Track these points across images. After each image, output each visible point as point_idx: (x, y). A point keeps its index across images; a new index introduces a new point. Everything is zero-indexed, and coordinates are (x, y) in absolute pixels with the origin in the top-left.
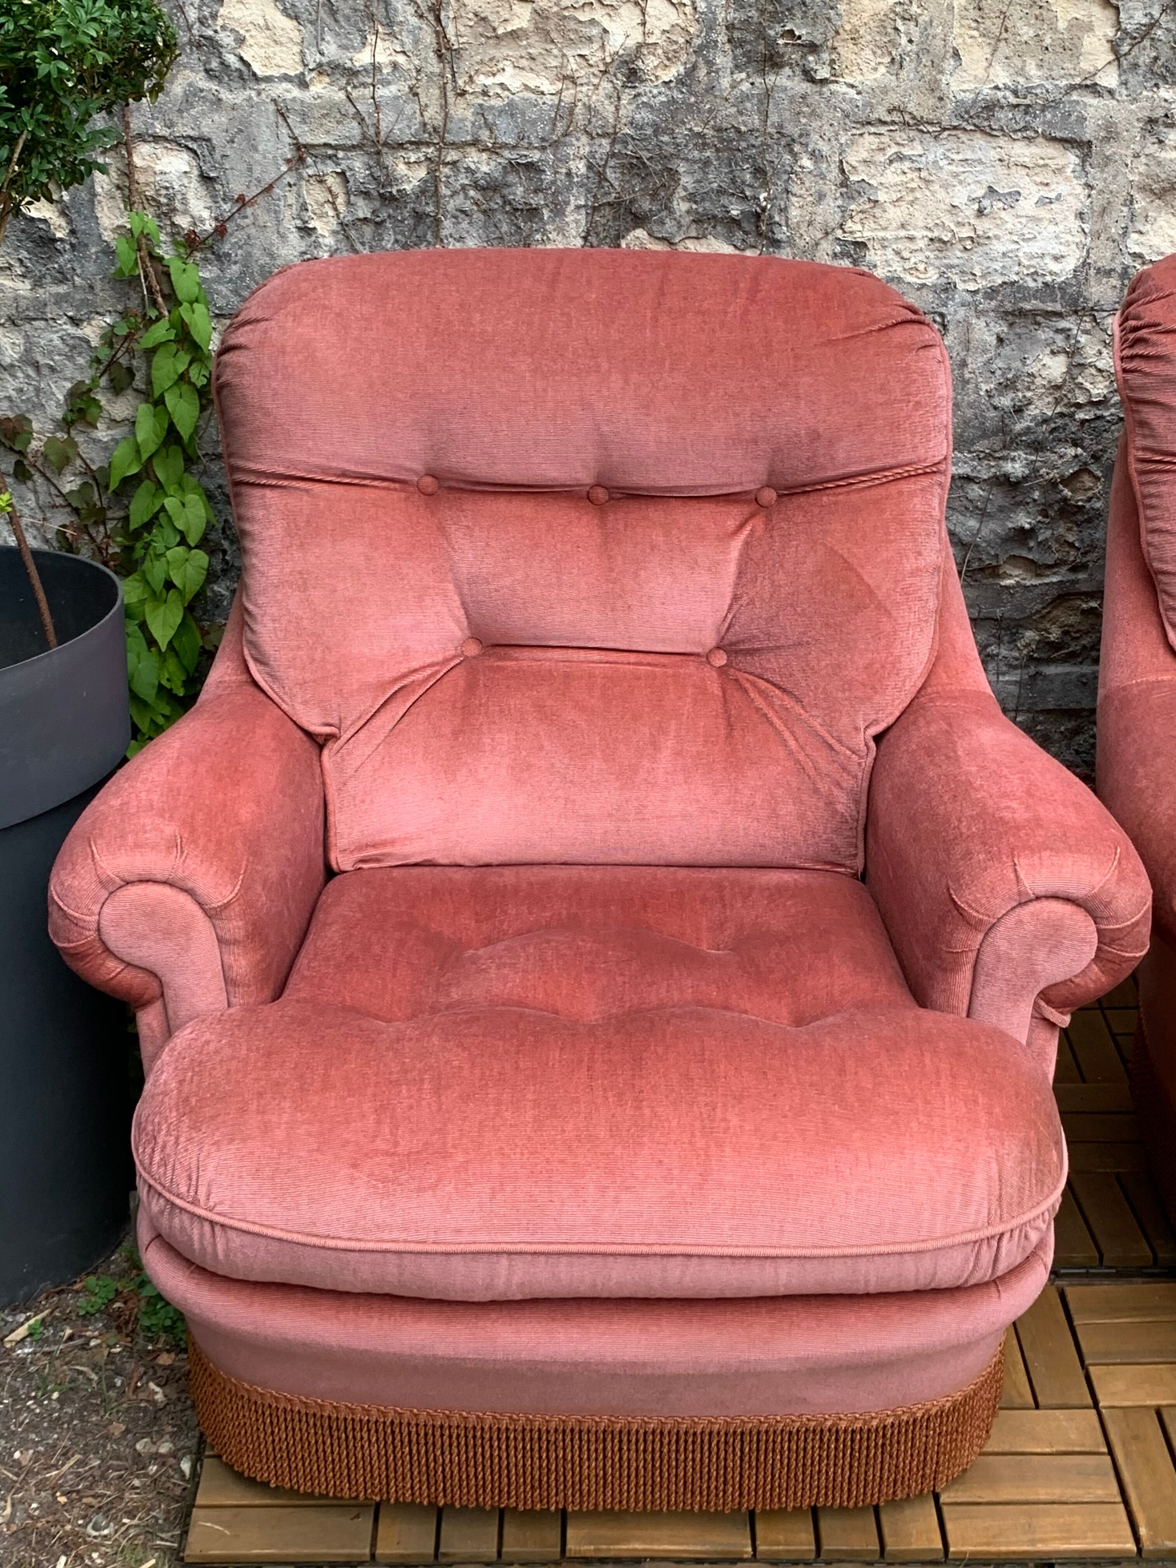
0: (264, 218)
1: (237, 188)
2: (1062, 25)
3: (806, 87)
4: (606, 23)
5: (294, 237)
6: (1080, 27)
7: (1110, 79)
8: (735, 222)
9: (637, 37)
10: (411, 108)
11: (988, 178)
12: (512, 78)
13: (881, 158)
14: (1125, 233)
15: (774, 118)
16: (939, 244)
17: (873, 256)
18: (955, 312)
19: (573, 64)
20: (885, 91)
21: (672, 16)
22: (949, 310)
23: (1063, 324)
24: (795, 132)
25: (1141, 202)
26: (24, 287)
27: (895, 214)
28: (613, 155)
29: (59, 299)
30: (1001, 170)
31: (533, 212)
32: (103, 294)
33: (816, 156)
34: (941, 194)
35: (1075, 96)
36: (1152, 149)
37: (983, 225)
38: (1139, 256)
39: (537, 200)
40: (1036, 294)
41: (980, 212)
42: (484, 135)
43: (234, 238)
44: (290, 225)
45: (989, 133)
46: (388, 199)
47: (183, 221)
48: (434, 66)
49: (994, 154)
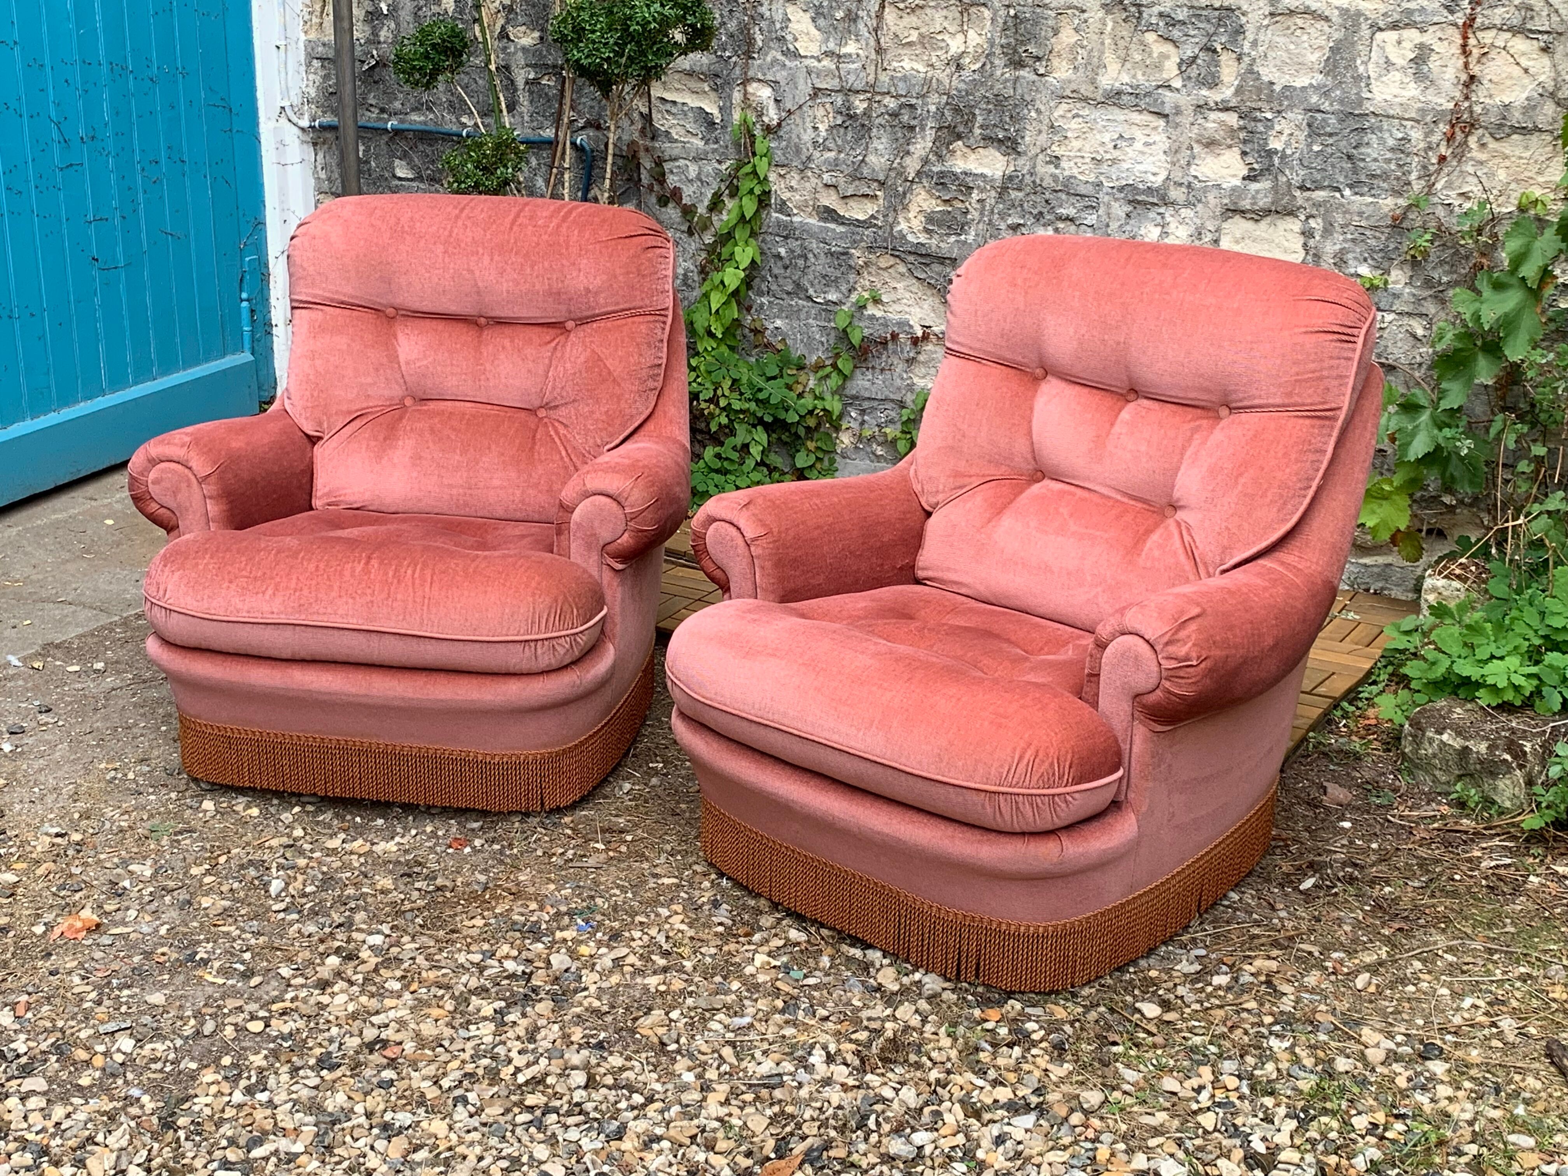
0: (798, 121)
1: (789, 105)
2: (1155, 55)
3: (1035, 77)
4: (949, 41)
5: (810, 131)
6: (1165, 56)
7: (1177, 83)
8: (1000, 141)
9: (962, 49)
10: (863, 74)
11: (1120, 129)
12: (907, 64)
13: (1069, 115)
14: (1189, 164)
15: (1019, 91)
16: (1097, 162)
17: (1064, 164)
18: (1104, 198)
19: (934, 59)
20: (1070, 82)
21: (979, 40)
22: (1100, 196)
23: (1162, 210)
24: (1029, 99)
25: (1197, 148)
26: (701, 144)
27: (1076, 144)
28: (947, 103)
29: (714, 151)
30: (1126, 126)
31: (912, 128)
32: (732, 150)
33: (1038, 111)
34: (1098, 136)
35: (1160, 91)
36: (1200, 121)
37: (1116, 154)
38: (1196, 177)
39: (913, 123)
40: (1143, 192)
41: (1115, 147)
42: (892, 89)
43: (785, 129)
44: (809, 125)
45: (1120, 107)
46: (850, 117)
47: (766, 119)
48: (873, 56)
49: (1123, 118)
